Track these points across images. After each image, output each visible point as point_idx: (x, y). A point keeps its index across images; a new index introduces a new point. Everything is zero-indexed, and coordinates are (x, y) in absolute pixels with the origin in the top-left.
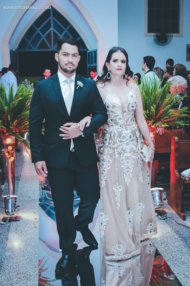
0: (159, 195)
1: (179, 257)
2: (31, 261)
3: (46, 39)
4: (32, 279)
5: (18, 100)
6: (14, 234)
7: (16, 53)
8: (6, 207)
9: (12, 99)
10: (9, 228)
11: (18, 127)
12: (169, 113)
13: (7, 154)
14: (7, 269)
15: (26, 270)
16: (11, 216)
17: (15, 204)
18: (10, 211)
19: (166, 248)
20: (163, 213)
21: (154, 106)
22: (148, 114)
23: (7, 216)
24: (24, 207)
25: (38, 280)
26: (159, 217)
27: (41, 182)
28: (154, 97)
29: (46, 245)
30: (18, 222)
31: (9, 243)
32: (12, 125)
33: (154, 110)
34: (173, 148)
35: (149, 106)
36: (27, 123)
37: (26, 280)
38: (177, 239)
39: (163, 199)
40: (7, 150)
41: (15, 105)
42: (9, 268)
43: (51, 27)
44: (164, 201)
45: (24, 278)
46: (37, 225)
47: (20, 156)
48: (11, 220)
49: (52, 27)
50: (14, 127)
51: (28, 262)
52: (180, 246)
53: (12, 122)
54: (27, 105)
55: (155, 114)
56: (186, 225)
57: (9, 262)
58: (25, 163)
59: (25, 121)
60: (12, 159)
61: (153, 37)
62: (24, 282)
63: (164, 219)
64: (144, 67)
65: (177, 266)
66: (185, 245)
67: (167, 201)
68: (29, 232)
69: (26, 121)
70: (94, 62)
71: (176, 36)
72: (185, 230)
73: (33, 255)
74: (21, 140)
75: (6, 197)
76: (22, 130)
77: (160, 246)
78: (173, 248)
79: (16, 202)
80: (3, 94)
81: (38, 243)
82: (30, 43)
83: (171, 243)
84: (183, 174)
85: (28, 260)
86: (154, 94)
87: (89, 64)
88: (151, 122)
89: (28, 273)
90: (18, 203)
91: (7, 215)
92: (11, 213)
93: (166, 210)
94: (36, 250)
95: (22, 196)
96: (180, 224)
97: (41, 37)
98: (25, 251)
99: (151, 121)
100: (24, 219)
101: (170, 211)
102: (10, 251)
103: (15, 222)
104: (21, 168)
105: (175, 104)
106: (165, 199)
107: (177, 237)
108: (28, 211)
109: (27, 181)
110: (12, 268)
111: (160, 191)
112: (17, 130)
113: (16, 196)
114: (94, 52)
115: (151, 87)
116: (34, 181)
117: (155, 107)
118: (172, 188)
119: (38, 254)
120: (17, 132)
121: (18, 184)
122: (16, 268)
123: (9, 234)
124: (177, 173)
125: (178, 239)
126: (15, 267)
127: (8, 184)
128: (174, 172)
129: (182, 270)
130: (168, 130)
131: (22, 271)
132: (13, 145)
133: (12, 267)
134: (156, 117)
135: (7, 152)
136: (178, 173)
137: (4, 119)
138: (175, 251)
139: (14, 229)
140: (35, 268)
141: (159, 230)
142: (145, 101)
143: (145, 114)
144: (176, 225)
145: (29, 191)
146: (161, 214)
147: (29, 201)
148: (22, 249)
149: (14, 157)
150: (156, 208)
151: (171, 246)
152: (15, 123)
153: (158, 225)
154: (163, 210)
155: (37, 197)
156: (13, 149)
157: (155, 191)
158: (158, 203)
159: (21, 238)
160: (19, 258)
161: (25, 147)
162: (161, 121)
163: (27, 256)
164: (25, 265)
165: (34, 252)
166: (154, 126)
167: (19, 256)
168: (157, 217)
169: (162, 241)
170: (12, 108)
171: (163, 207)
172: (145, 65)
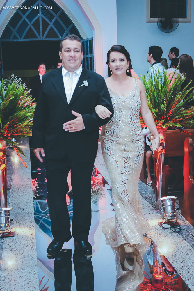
0: (172, 205)
3: (34, 27)
5: (10, 99)
6: (8, 252)
10: (2, 245)
11: (9, 131)
12: (181, 111)
16: (4, 231)
18: (3, 225)
19: (182, 264)
20: (176, 224)
22: (158, 113)
24: (18, 221)
26: (173, 229)
27: (33, 191)
28: (164, 93)
30: (12, 238)
31: (4, 262)
32: (4, 128)
33: (165, 108)
34: (186, 149)
35: (158, 103)
36: (21, 126)
39: (176, 209)
41: (6, 105)
44: (177, 211)
46: (34, 241)
48: (4, 236)
49: (40, 13)
50: (5, 130)
51: (26, 283)
53: (2, 125)
54: (19, 104)
55: (165, 112)
57: (5, 284)
58: (15, 170)
60: (3, 166)
63: (178, 232)
64: (149, 59)
67: (180, 211)
68: (26, 250)
69: (19, 124)
71: (183, 22)
73: (32, 276)
74: (14, 145)
78: (190, 265)
79: (9, 215)
81: (36, 261)
83: (188, 258)
85: (27, 281)
86: (165, 90)
88: (162, 122)
90: (12, 217)
92: (4, 228)
93: (179, 221)
94: (35, 270)
95: (14, 208)
97: (28, 25)
98: (22, 271)
99: (161, 120)
100: (19, 235)
101: (183, 222)
102: (6, 272)
103: (8, 238)
105: (188, 101)
106: (178, 208)
108: (22, 225)
109: (18, 191)
111: (173, 200)
112: (9, 134)
113: (8, 209)
116: (26, 191)
117: (166, 105)
118: (186, 197)
119: (37, 274)
123: (3, 252)
124: (191, 179)
128: (188, 179)
132: (5, 151)
133: (9, 289)
134: (167, 117)
136: (193, 180)
139: (8, 246)
140: (35, 290)
141: (173, 244)
142: (154, 98)
143: (154, 113)
144: (192, 239)
145: (21, 203)
146: (174, 225)
147: (22, 214)
148: (19, 269)
149: (6, 164)
150: (168, 220)
151: (187, 262)
152: (6, 126)
153: (171, 238)
154: (177, 222)
155: (31, 209)
156: (5, 155)
157: (167, 200)
158: (171, 214)
159: (17, 256)
160: (17, 279)
161: (18, 153)
162: (173, 121)
163: (25, 276)
164: (24, 287)
165: (33, 272)
166: (166, 126)
167: (17, 277)
168: (169, 229)
169: (177, 256)
170: (2, 108)
171: (176, 218)
172: (150, 57)
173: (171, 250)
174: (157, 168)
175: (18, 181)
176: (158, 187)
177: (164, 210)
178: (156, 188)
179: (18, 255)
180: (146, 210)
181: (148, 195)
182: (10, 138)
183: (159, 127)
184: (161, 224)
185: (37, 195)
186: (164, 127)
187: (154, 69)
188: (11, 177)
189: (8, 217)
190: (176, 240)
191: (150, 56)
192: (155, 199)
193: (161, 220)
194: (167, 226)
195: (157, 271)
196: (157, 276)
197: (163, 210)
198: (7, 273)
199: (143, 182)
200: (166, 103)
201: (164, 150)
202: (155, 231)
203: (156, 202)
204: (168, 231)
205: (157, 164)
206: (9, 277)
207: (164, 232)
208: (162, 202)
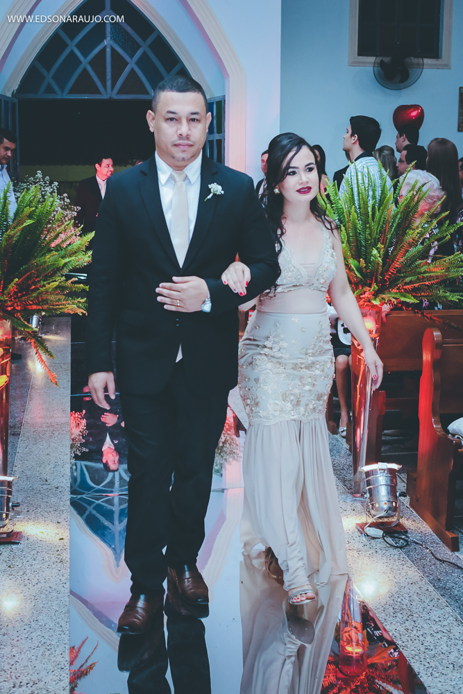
0: (389, 483)
1: (443, 651)
2: (49, 652)
3: (92, 67)
5: (22, 227)
6: (4, 578)
7: (14, 104)
9: (7, 225)
11: (19, 298)
12: (417, 267)
15: (35, 675)
17: (8, 500)
19: (407, 623)
20: (398, 529)
21: (380, 249)
22: (364, 270)
24: (32, 508)
26: (389, 540)
27: (73, 440)
28: (379, 224)
29: (89, 609)
30: (14, 546)
32: (5, 292)
33: (379, 259)
34: (427, 357)
35: (365, 247)
36: (44, 288)
38: (436, 600)
39: (398, 494)
41: (15, 239)
43: (105, 38)
44: (402, 498)
46: (66, 556)
47: (19, 370)
49: (109, 38)
50: (10, 298)
51: (40, 653)
52: (446, 619)
53: (3, 285)
54: (44, 239)
55: (381, 268)
56: (459, 565)
58: (33, 390)
59: (40, 281)
60: (2, 379)
61: (372, 68)
63: (401, 548)
64: (349, 145)
65: (437, 675)
66: (459, 617)
67: (408, 498)
68: (44, 575)
69: (42, 283)
70: (215, 130)
71: (432, 66)
72: (458, 577)
73: (55, 636)
74: (28, 332)
76: (31, 305)
77: (392, 618)
78: (425, 626)
79: (10, 493)
81: (67, 604)
82: (49, 77)
83: (421, 610)
84: (454, 430)
85: (42, 649)
86: (381, 217)
88: (372, 289)
89: (41, 685)
90: (16, 497)
93: (406, 523)
94: (62, 623)
95: (25, 478)
96: (444, 561)
97: (80, 62)
98: (33, 624)
99: (371, 287)
100: (31, 540)
101: (416, 525)
103: (6, 546)
104: (22, 402)
106: (404, 492)
107: (436, 594)
108: (40, 517)
109: (38, 438)
111: (391, 471)
112: (18, 306)
113: (9, 479)
114: (217, 102)
115: (371, 198)
116: (56, 438)
117: (382, 250)
118: (422, 465)
119: (67, 633)
120: (18, 311)
121: (15, 447)
122: (11, 670)
124: (436, 424)
125: (440, 601)
126: (7, 667)
128: (428, 424)
129: (453, 683)
130: (415, 313)
131: (25, 678)
132: (6, 345)
134: (383, 278)
136: (440, 426)
138: (433, 632)
139: (5, 565)
140: (59, 670)
141: (389, 575)
142: (356, 234)
143: (354, 269)
144: (434, 564)
145: (43, 466)
146: (392, 531)
147: (43, 492)
148: (25, 620)
149: (8, 374)
150: (380, 518)
151: (420, 619)
152: (12, 286)
153: (385, 561)
154: (399, 523)
155: (64, 481)
156: (7, 354)
157: (379, 472)
158: (386, 504)
159: (23, 589)
160: (19, 643)
161: (37, 350)
162: (397, 289)
163: (39, 637)
164: (34, 662)
165: (57, 629)
166: (380, 301)
167: (19, 638)
168: (381, 540)
169: (396, 605)
170: (5, 246)
171: (398, 514)
172: (353, 141)
173: (384, 590)
174: (359, 396)
175: (39, 415)
176: (358, 440)
177: (371, 495)
178: (355, 443)
179: (25, 585)
181: (337, 460)
182: (19, 314)
183: (364, 302)
184: (361, 527)
185: (84, 449)
186: (376, 302)
187: (359, 170)
188: (24, 406)
189: (7, 497)
190: (395, 567)
191: (353, 138)
192: (352, 468)
193: (363, 519)
194: (375, 533)
195: (350, 636)
196: (349, 649)
197: (368, 495)
200: (383, 246)
202: (349, 542)
203: (354, 475)
204: (379, 544)
205: (358, 386)
207: (369, 546)
208: (367, 477)
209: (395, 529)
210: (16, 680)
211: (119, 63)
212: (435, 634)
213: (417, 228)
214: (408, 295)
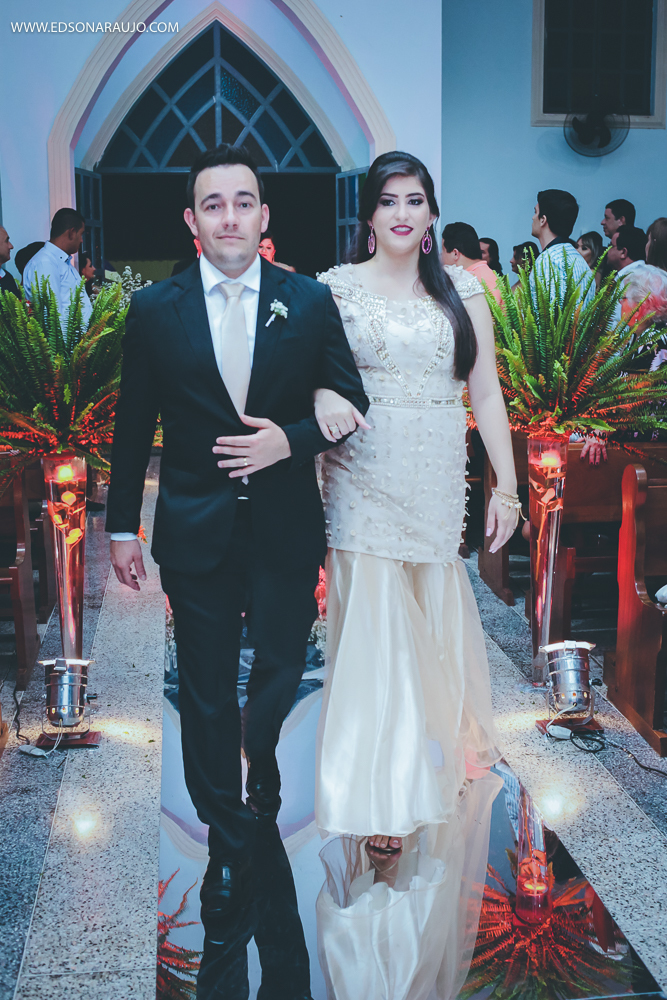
0: (578, 667)
1: (646, 886)
2: (133, 886)
3: (198, 132)
4: (135, 949)
5: (99, 336)
6: (76, 791)
7: (96, 181)
8: (52, 700)
9: (79, 334)
10: (59, 770)
11: (96, 428)
12: (614, 385)
13: (57, 519)
14: (51, 911)
15: (114, 916)
16: (68, 730)
17: (82, 690)
19: (600, 850)
20: (591, 727)
21: (565, 362)
22: (544, 389)
23: (55, 730)
24: (114, 701)
25: (155, 953)
26: (579, 742)
28: (563, 329)
29: (185, 831)
30: (91, 751)
31: (59, 821)
32: (78, 420)
33: (564, 374)
34: (627, 505)
35: (546, 359)
37: (115, 953)
38: (639, 819)
39: (590, 682)
40: (58, 504)
41: (89, 352)
42: (57, 908)
43: (213, 93)
44: (596, 688)
45: (107, 945)
46: (157, 762)
48: (70, 743)
49: (218, 94)
50: (84, 428)
51: (121, 887)
52: (651, 845)
53: (76, 411)
55: (566, 387)
60: (75, 535)
61: (562, 129)
62: (106, 958)
63: (594, 752)
64: (538, 229)
65: (638, 917)
67: (604, 687)
68: (128, 787)
71: (641, 125)
73: (140, 866)
75: (52, 666)
77: (580, 843)
78: (624, 853)
79: (84, 681)
80: (49, 314)
81: (157, 824)
82: (141, 145)
83: (620, 833)
84: (663, 597)
85: (123, 882)
86: (565, 319)
87: (342, 216)
88: (555, 414)
89: (121, 928)
90: (93, 687)
91: (54, 725)
92: (67, 721)
93: (600, 719)
94: (150, 849)
95: (106, 663)
96: (651, 769)
97: (182, 126)
98: (112, 850)
99: (553, 411)
100: (113, 742)
101: (614, 721)
102: (63, 850)
103: (80, 750)
104: (104, 567)
106: (599, 680)
107: (639, 812)
108: (125, 713)
109: (124, 611)
110: (66, 909)
111: (582, 652)
112: (94, 438)
113: (84, 663)
114: (360, 175)
115: (553, 296)
116: (148, 612)
117: (568, 362)
118: (622, 645)
119: (156, 861)
120: (95, 445)
121: (93, 623)
122: (82, 909)
123: (60, 792)
124: (640, 589)
125: (644, 821)
126: (77, 905)
127: (61, 620)
128: (628, 589)
130: (612, 445)
131: (100, 920)
132: (80, 489)
133: (66, 904)
134: (570, 400)
135: (58, 513)
136: (645, 593)
137: (51, 399)
138: (633, 862)
139: (77, 774)
140: (145, 909)
141: (578, 787)
142: (534, 343)
143: (531, 387)
144: (637, 774)
145: (130, 647)
146: (582, 730)
147: (129, 680)
148: (103, 845)
149: (83, 528)
150: (568, 713)
151: (617, 844)
152: (86, 413)
153: (573, 769)
154: (593, 719)
155: (157, 666)
156: (80, 501)
157: (565, 653)
158: (574, 694)
159: (101, 805)
160: (93, 874)
162: (588, 414)
163: (120, 867)
164: (112, 899)
165: (143, 857)
166: (565, 429)
167: (93, 868)
168: (569, 742)
169: (587, 826)
170: (77, 361)
171: (592, 708)
172: (542, 224)
173: (572, 808)
174: (539, 554)
176: (539, 612)
177: (555, 684)
178: (535, 615)
179: (103, 801)
180: (502, 681)
181: (512, 638)
182: (95, 449)
183: (546, 430)
184: (542, 726)
188: (107, 570)
191: (542, 220)
192: (532, 650)
193: (545, 715)
194: (560, 733)
195: (529, 869)
196: (529, 886)
197: (552, 683)
198: (66, 854)
199: (500, 597)
200: (568, 358)
201: (560, 501)
202: (526, 745)
203: (535, 657)
204: (566, 747)
205: (539, 542)
206: (70, 866)
207: (552, 749)
208: (550, 659)
209: (587, 727)
210: (89, 922)
211: (232, 127)
212: (637, 864)
213: (613, 334)
214: (602, 421)
